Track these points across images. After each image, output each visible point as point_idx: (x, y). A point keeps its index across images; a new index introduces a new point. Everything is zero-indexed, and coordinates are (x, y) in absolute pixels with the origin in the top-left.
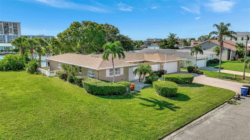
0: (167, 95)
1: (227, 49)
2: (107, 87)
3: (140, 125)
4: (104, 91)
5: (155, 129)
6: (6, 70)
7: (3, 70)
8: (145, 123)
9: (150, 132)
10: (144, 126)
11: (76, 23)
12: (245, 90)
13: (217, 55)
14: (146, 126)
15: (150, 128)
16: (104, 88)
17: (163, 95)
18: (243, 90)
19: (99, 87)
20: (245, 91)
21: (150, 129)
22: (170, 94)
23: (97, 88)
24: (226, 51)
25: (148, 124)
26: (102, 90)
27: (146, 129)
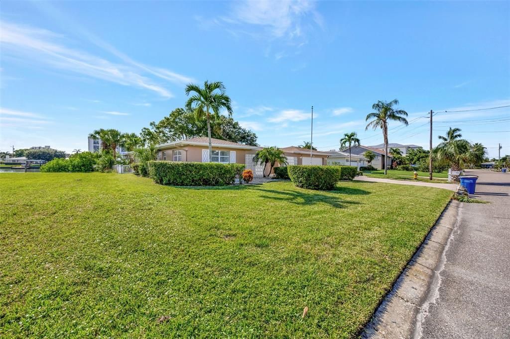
0: (318, 186)
1: (381, 155)
2: (190, 165)
3: (243, 242)
4: (184, 174)
5: (313, 260)
6: (73, 171)
7: (69, 171)
8: (267, 235)
9: (288, 273)
10: (258, 246)
11: (179, 109)
12: (472, 181)
13: (368, 161)
14: (267, 246)
15: (286, 255)
16: (182, 168)
17: (311, 186)
18: (466, 181)
19: (171, 165)
20: (471, 183)
21: (288, 260)
22: (325, 182)
23: (169, 168)
24: (380, 158)
25: (276, 239)
26: (180, 174)
27: (265, 257)
